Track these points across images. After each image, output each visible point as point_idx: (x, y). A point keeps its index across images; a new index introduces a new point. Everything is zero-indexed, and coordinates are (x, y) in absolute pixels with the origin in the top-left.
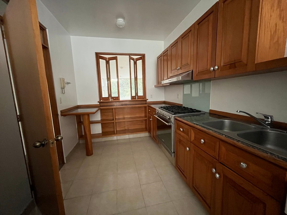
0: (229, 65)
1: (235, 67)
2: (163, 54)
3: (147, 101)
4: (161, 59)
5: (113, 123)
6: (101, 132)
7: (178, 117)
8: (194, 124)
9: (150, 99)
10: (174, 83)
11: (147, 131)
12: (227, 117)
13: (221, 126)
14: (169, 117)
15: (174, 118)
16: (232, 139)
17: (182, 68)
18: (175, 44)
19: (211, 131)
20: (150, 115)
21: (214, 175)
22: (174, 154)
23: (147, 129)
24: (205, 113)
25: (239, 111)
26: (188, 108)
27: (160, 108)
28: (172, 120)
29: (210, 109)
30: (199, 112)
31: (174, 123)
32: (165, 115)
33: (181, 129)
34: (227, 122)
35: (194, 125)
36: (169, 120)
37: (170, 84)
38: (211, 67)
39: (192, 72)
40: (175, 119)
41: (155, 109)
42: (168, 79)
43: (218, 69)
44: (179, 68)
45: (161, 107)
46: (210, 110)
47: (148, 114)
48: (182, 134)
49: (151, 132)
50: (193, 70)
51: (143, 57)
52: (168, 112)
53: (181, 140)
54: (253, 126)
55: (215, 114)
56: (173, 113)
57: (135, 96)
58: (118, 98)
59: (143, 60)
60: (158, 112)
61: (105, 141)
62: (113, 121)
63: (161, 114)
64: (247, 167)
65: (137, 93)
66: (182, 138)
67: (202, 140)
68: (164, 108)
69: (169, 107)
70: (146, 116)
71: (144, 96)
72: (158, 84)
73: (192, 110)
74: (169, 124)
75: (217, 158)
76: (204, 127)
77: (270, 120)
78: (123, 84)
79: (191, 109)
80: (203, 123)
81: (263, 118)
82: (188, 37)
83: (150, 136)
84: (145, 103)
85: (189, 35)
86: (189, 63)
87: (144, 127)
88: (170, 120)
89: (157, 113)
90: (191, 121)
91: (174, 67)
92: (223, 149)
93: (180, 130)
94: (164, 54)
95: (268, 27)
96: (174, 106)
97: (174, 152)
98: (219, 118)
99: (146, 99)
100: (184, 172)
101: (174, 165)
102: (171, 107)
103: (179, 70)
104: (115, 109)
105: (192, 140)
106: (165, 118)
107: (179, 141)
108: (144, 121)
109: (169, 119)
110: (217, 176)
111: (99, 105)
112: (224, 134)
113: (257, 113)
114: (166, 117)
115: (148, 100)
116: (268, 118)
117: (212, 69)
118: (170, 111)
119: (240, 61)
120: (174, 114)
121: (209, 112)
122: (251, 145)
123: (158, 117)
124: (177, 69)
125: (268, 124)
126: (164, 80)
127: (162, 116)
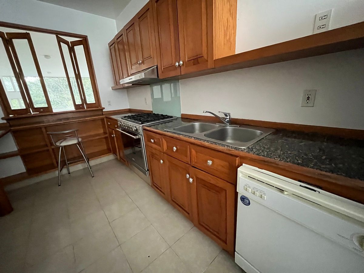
0: (193, 61)
1: (198, 63)
2: (116, 40)
3: (104, 110)
4: (115, 46)
5: (48, 150)
6: (25, 171)
7: (148, 126)
8: (165, 131)
9: (107, 107)
10: (136, 82)
11: (111, 152)
12: (198, 120)
13: (192, 130)
14: (136, 128)
15: (142, 128)
16: (200, 140)
17: (145, 62)
18: (131, 26)
19: (181, 136)
20: (110, 130)
21: (188, 180)
22: (148, 172)
23: (111, 150)
24: (177, 119)
25: (205, 112)
26: (158, 114)
27: (123, 118)
28: (141, 131)
29: (182, 113)
30: (171, 118)
31: (143, 135)
32: (130, 126)
33: (151, 140)
34: (197, 125)
35: (164, 133)
36: (136, 132)
37: (133, 84)
38: (176, 62)
39: (157, 67)
40: (144, 129)
41: (117, 120)
42: (128, 76)
43: (183, 64)
44: (141, 62)
45: (125, 117)
46: (182, 115)
47: (108, 129)
48: (154, 146)
49: (117, 153)
50: (157, 65)
51: (84, 41)
52: (135, 122)
53: (153, 153)
54: (217, 125)
55: (187, 118)
56: (140, 122)
57: (82, 105)
58: (48, 109)
59: (85, 46)
60: (120, 123)
61: (38, 183)
62: (46, 148)
63: (125, 126)
64: (213, 163)
65: (84, 100)
66: (154, 151)
67: (175, 148)
68: (129, 117)
69: (135, 115)
70: (105, 133)
71: (97, 103)
72: (117, 85)
73: (164, 117)
74: (137, 137)
75: (189, 163)
76: (175, 133)
77: (228, 117)
78: (59, 87)
79: (162, 115)
80: (174, 129)
81: (224, 116)
82: (146, 17)
83: (117, 159)
84: (101, 113)
85: (147, 16)
86: (152, 56)
87: (105, 147)
88: (138, 132)
89: (119, 125)
90: (162, 129)
91: (134, 60)
92: (194, 152)
93: (151, 142)
94: (118, 40)
95: (221, 21)
96: (142, 114)
97: (148, 170)
98: (190, 122)
99: (101, 108)
100: (161, 188)
101: (150, 184)
102: (138, 116)
103: (141, 64)
104: (46, 127)
105: (165, 150)
106: (131, 130)
107: (152, 156)
108: (104, 140)
109: (137, 130)
110: (191, 180)
111: (8, 125)
112: (193, 137)
113: (219, 112)
114: (132, 128)
115: (104, 108)
116: (227, 116)
117: (177, 64)
118: (136, 120)
119: (202, 56)
120: (142, 124)
121: (180, 117)
122: (214, 142)
123: (122, 130)
124: (139, 63)
125: (228, 122)
126: (123, 78)
127: (126, 128)
